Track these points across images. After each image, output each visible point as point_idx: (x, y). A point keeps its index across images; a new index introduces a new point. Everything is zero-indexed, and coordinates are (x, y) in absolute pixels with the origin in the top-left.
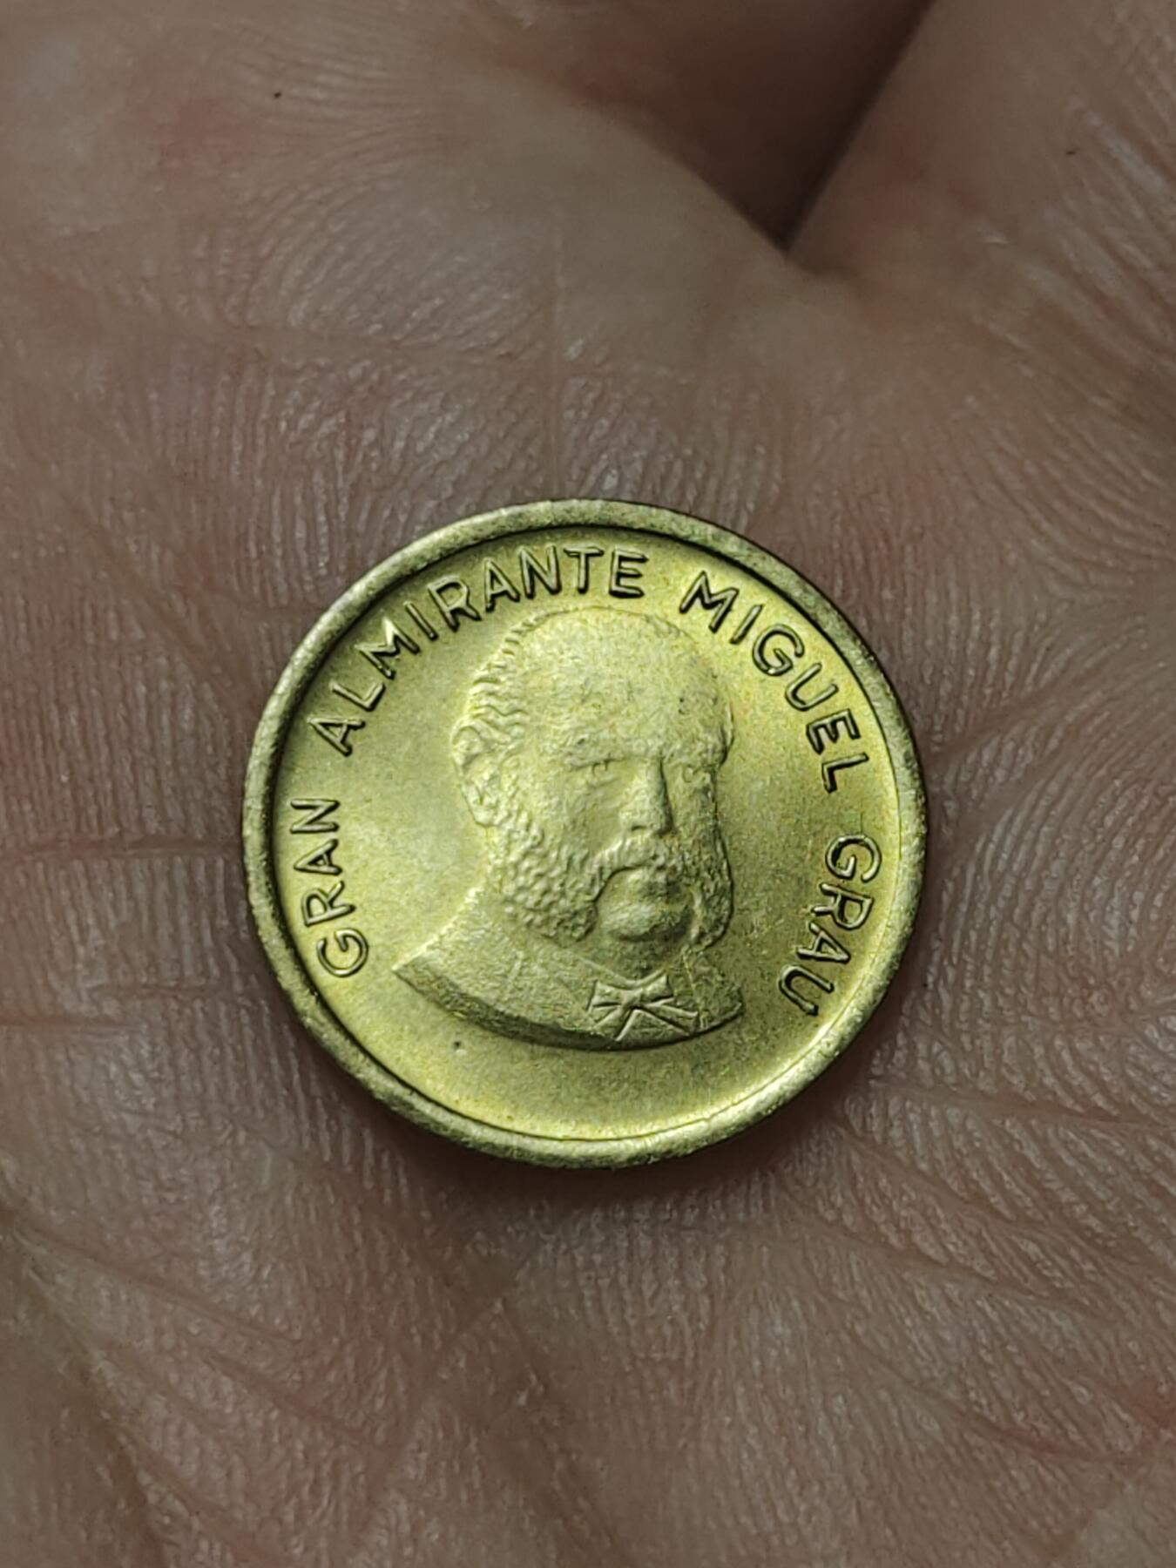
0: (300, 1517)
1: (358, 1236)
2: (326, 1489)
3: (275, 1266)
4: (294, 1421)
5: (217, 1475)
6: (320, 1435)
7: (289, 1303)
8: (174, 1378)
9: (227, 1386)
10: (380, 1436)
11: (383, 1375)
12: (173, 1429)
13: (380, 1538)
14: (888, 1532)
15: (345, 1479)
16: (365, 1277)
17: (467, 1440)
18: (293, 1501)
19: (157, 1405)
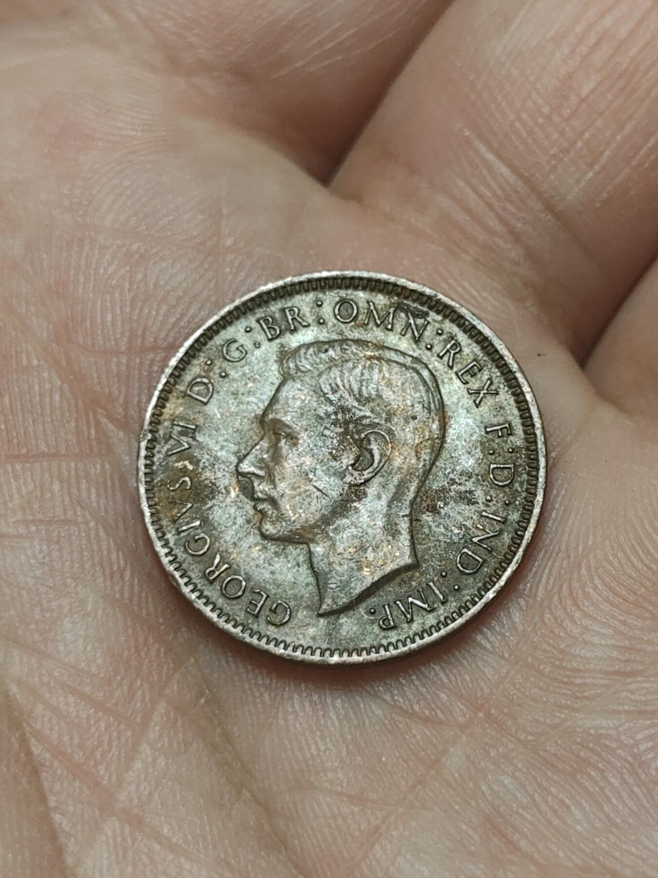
0: (102, 755)
1: (130, 631)
2: (115, 743)
3: (93, 645)
4: (101, 714)
5: (66, 738)
6: (112, 719)
7: (99, 661)
8: (47, 695)
9: (71, 699)
10: (138, 720)
11: (140, 693)
12: (46, 719)
13: (138, 765)
14: (359, 758)
15: (123, 739)
16: (133, 650)
17: (176, 721)
18: (100, 749)
19: (40, 709)
